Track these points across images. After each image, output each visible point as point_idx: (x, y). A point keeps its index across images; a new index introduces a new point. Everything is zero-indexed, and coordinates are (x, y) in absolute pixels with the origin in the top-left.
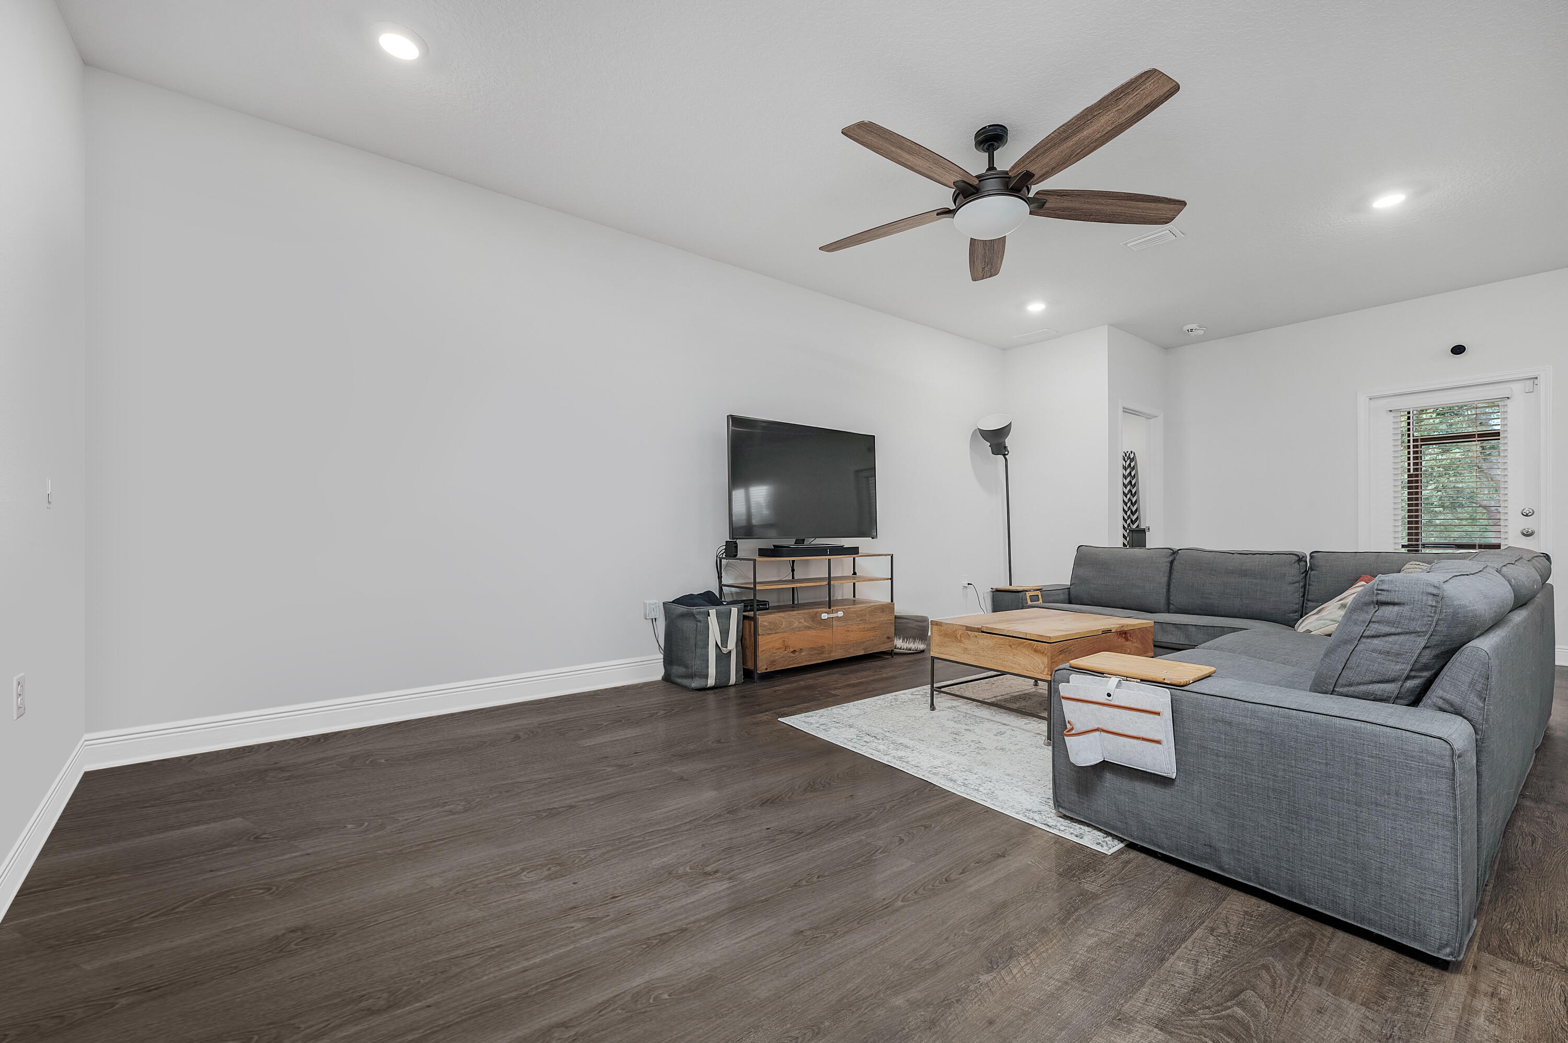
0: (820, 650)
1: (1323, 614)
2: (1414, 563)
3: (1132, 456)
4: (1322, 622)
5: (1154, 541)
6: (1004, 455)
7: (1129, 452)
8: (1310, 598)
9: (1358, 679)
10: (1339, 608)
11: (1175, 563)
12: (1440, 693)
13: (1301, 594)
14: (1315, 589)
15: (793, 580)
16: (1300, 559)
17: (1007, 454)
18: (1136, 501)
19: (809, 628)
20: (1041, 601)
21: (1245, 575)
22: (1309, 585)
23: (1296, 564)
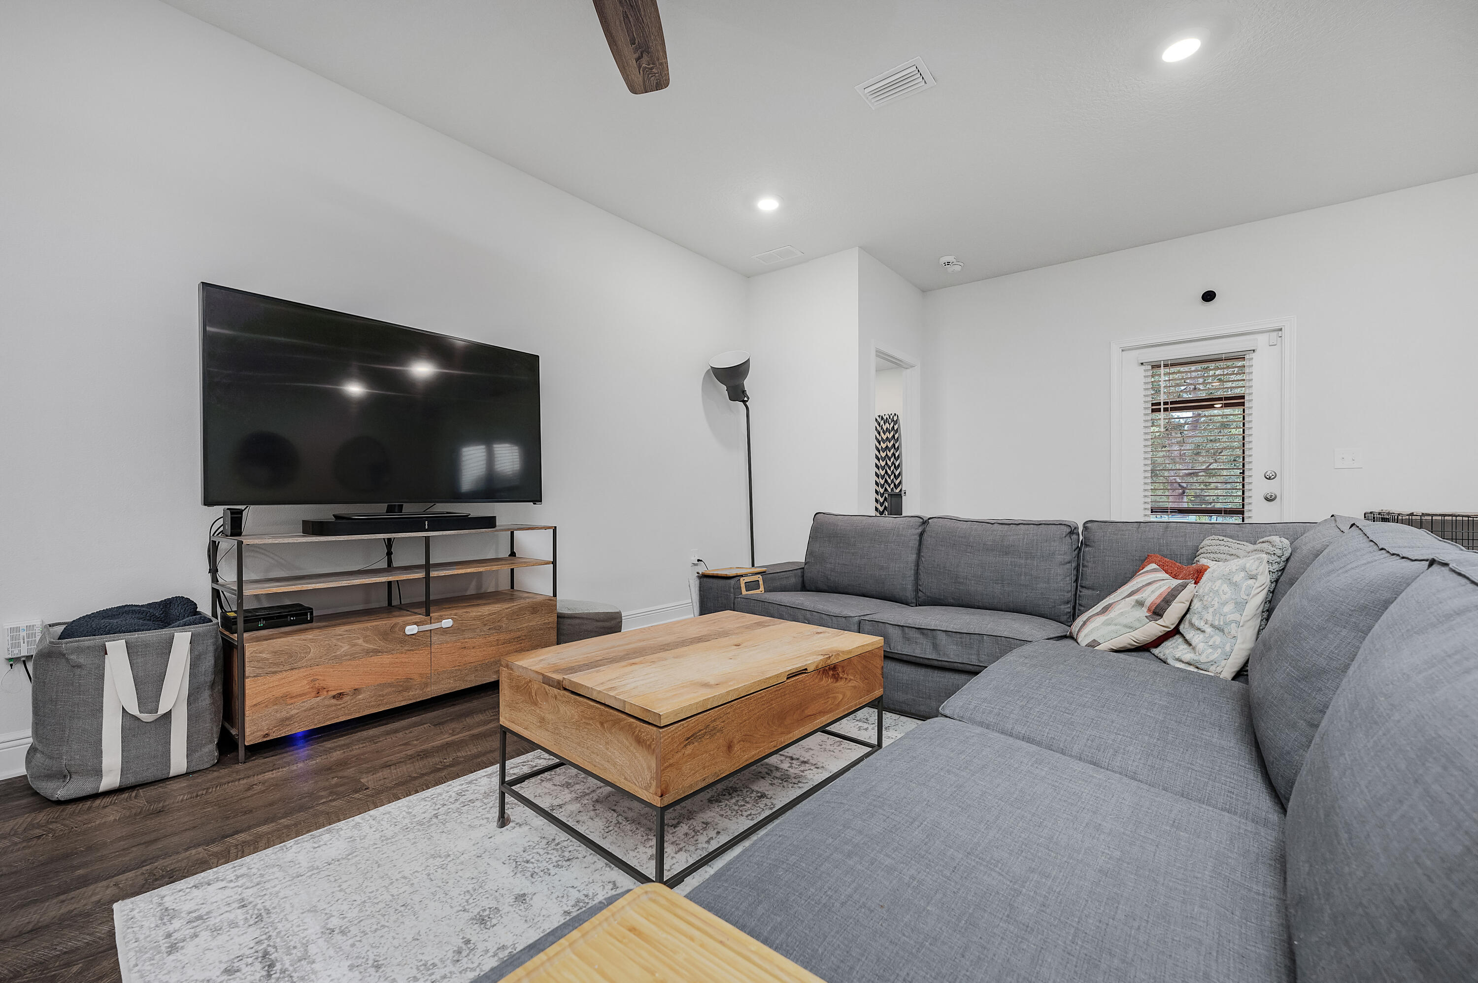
0: (405, 685)
1: (1112, 614)
2: (1216, 537)
3: (895, 418)
4: (1113, 628)
5: (912, 506)
6: (744, 402)
7: (893, 414)
8: (1085, 583)
10: (1133, 607)
11: (925, 535)
13: (1074, 578)
14: (1091, 573)
15: (390, 567)
16: (1073, 531)
17: (747, 401)
18: (899, 465)
19: (376, 652)
20: (762, 588)
21: (1007, 554)
22: (1083, 566)
23: (1068, 538)
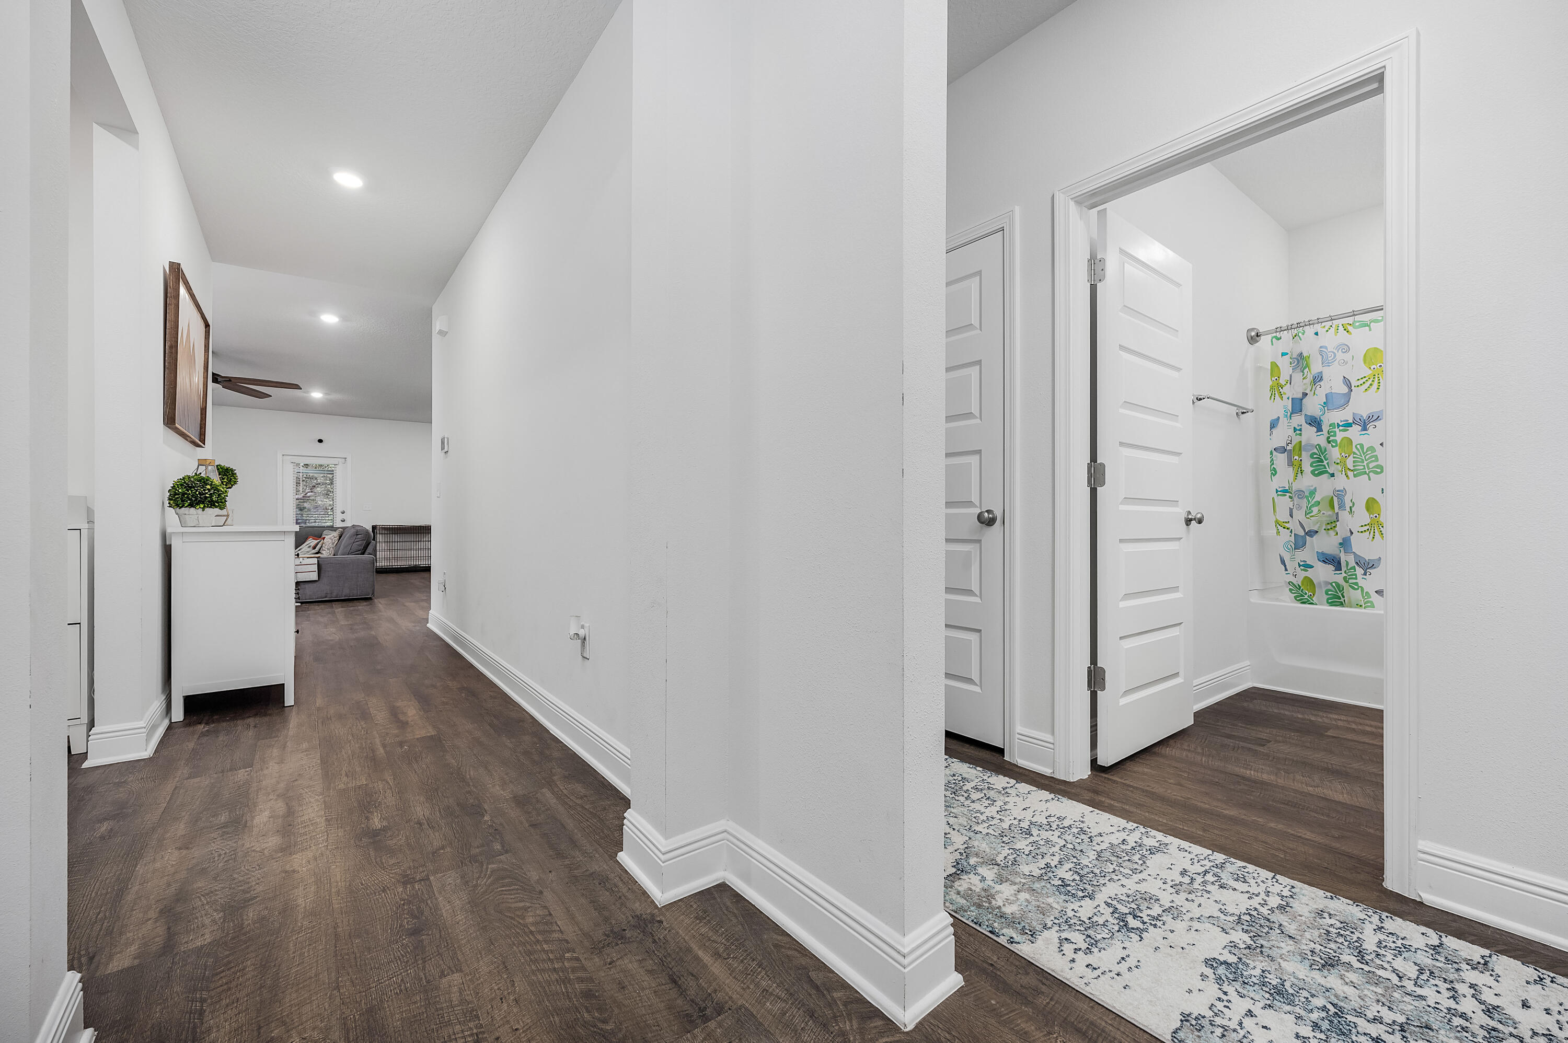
9: (347, 552)
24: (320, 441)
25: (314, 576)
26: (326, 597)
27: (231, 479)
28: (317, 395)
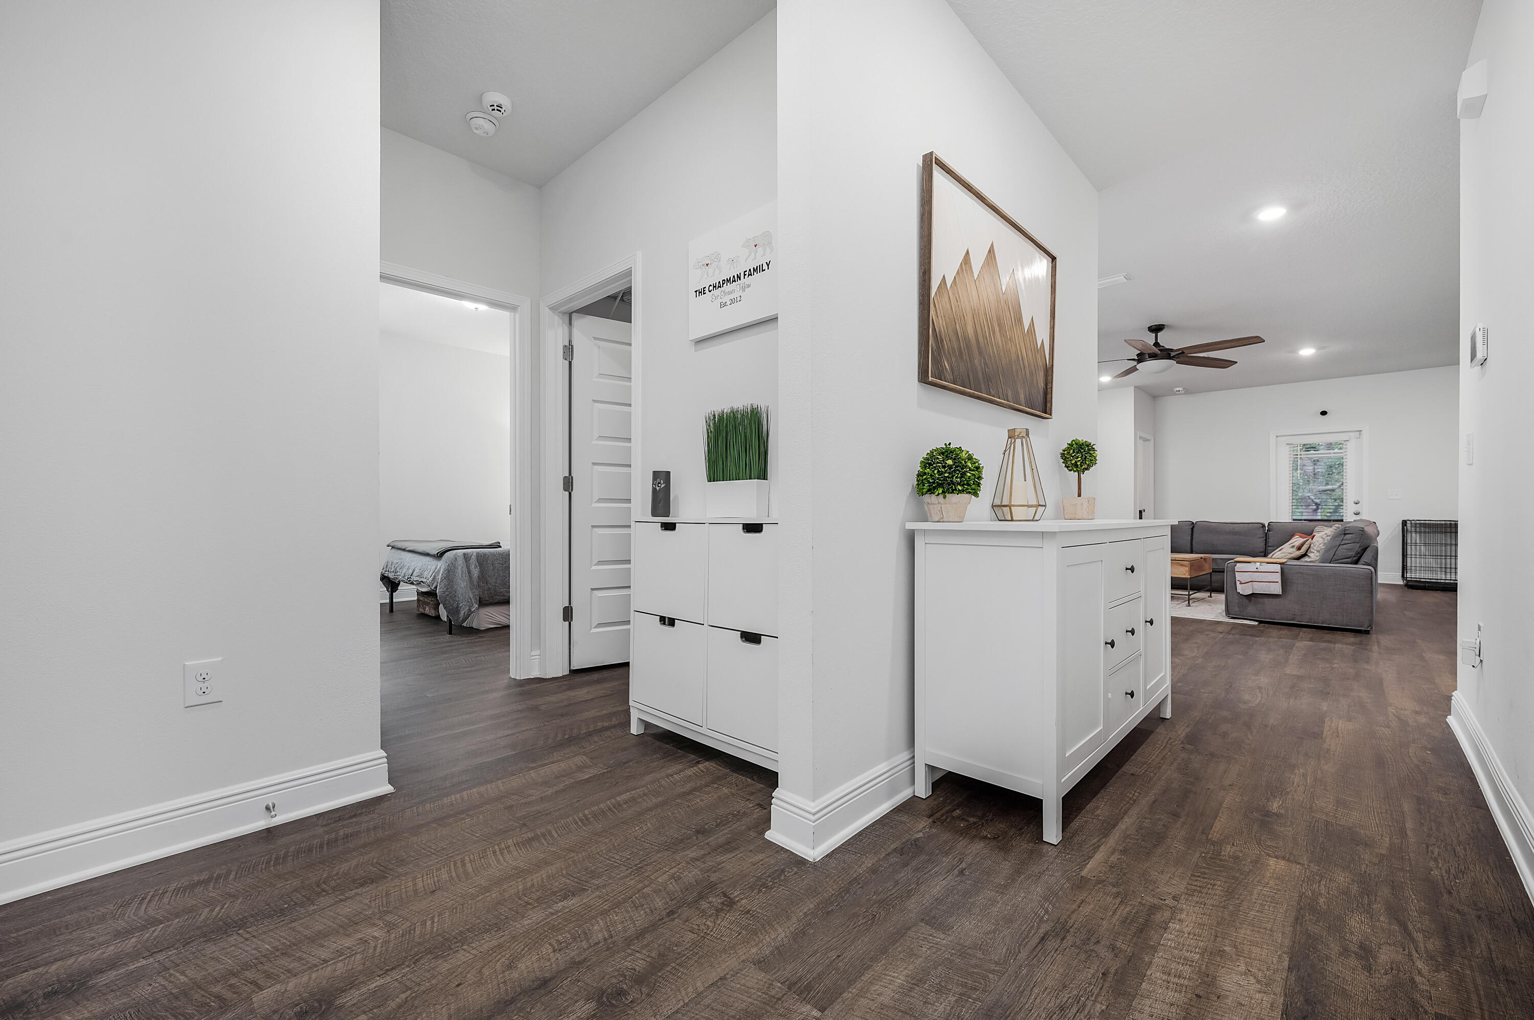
1: (1284, 550)
8: (1269, 545)
9: (1339, 558)
10: (1290, 548)
11: (1195, 529)
12: (1364, 560)
13: (1265, 542)
14: (1271, 541)
22: (1267, 538)
23: (1262, 528)
24: (1324, 413)
25: (1277, 589)
26: (1293, 620)
27: (1086, 457)
28: (1307, 352)
